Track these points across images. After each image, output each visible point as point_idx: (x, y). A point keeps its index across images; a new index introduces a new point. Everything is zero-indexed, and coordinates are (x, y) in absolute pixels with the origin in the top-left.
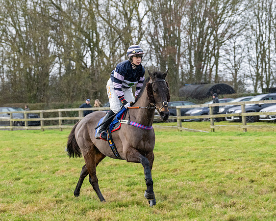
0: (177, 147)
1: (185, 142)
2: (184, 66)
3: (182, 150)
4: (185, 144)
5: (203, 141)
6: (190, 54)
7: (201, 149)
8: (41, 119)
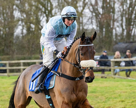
0: (111, 90)
1: (117, 87)
2: (117, 29)
3: (115, 92)
4: (117, 88)
5: (131, 86)
6: (122, 20)
7: (129, 92)
8: (8, 68)
